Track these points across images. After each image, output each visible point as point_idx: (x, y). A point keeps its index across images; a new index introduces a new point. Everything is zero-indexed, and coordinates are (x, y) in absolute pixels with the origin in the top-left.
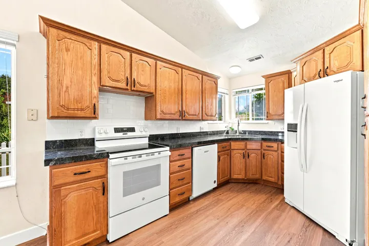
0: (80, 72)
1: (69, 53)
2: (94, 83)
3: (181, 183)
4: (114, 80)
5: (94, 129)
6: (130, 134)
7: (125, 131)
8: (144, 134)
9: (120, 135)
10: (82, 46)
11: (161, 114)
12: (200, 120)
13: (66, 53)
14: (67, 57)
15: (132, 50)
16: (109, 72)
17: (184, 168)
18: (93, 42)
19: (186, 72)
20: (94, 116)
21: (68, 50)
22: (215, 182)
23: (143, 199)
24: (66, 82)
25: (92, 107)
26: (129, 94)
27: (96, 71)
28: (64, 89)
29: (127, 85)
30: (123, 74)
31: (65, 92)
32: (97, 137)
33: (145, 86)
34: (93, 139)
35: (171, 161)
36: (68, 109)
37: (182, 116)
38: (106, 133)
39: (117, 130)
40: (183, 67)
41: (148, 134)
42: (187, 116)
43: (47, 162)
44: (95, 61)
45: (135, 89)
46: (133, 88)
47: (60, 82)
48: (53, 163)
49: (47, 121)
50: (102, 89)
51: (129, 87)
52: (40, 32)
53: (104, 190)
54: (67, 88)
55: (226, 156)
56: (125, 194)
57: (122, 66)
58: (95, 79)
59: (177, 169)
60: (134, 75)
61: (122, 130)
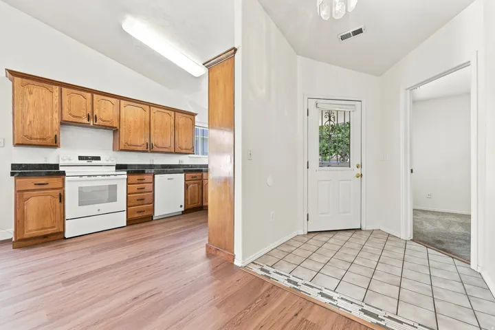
0: (42, 111)
1: (32, 96)
3: (140, 202)
4: (74, 116)
5: (58, 157)
6: (94, 162)
7: (90, 159)
8: (110, 163)
9: (85, 162)
10: (44, 90)
11: (125, 145)
12: (171, 153)
13: (29, 96)
14: (30, 99)
15: (93, 92)
16: (70, 110)
17: (143, 190)
18: (54, 87)
19: (154, 109)
20: (55, 144)
21: (31, 93)
22: (181, 206)
23: (99, 210)
24: (29, 118)
25: (53, 137)
27: (57, 109)
28: (28, 123)
29: (88, 121)
30: (85, 111)
31: (29, 125)
32: (61, 163)
33: (108, 121)
34: (58, 165)
35: (128, 184)
36: (31, 139)
37: (150, 149)
38: (70, 160)
39: (81, 158)
40: (150, 105)
41: (115, 163)
42: (155, 149)
43: (12, 174)
44: (56, 101)
45: (97, 123)
46: (95, 123)
47: (23, 117)
48: (17, 174)
49: (14, 148)
50: (64, 123)
51: (90, 123)
52: (6, 76)
53: (62, 198)
54: (30, 122)
55: (196, 185)
56: (81, 204)
57: (83, 105)
58: (56, 116)
59: (136, 190)
60: (96, 112)
61: (86, 158)
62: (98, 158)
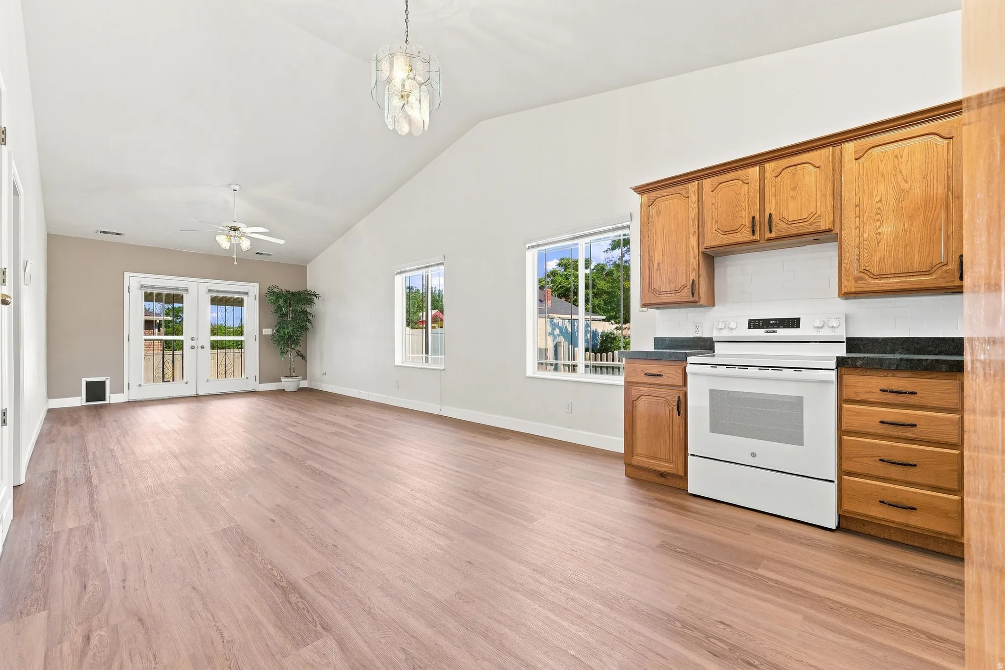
0: (674, 239)
1: (660, 217)
2: (693, 248)
4: (726, 232)
6: (782, 333)
7: (773, 326)
8: (825, 333)
9: (760, 333)
10: (676, 198)
11: (858, 279)
13: (657, 220)
14: (659, 224)
16: (716, 222)
18: (689, 184)
20: (692, 298)
23: (754, 456)
24: (657, 257)
25: (689, 286)
26: (763, 249)
27: (695, 227)
28: (656, 267)
29: (754, 233)
30: (745, 213)
31: (656, 271)
32: (715, 336)
33: (802, 221)
36: (661, 293)
39: (754, 324)
44: (694, 212)
45: (773, 235)
46: (767, 236)
47: (651, 258)
51: (757, 237)
53: (682, 407)
57: (743, 200)
58: (693, 241)
59: (873, 425)
60: (771, 208)
61: (765, 324)
62: (794, 323)
